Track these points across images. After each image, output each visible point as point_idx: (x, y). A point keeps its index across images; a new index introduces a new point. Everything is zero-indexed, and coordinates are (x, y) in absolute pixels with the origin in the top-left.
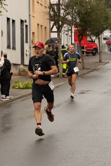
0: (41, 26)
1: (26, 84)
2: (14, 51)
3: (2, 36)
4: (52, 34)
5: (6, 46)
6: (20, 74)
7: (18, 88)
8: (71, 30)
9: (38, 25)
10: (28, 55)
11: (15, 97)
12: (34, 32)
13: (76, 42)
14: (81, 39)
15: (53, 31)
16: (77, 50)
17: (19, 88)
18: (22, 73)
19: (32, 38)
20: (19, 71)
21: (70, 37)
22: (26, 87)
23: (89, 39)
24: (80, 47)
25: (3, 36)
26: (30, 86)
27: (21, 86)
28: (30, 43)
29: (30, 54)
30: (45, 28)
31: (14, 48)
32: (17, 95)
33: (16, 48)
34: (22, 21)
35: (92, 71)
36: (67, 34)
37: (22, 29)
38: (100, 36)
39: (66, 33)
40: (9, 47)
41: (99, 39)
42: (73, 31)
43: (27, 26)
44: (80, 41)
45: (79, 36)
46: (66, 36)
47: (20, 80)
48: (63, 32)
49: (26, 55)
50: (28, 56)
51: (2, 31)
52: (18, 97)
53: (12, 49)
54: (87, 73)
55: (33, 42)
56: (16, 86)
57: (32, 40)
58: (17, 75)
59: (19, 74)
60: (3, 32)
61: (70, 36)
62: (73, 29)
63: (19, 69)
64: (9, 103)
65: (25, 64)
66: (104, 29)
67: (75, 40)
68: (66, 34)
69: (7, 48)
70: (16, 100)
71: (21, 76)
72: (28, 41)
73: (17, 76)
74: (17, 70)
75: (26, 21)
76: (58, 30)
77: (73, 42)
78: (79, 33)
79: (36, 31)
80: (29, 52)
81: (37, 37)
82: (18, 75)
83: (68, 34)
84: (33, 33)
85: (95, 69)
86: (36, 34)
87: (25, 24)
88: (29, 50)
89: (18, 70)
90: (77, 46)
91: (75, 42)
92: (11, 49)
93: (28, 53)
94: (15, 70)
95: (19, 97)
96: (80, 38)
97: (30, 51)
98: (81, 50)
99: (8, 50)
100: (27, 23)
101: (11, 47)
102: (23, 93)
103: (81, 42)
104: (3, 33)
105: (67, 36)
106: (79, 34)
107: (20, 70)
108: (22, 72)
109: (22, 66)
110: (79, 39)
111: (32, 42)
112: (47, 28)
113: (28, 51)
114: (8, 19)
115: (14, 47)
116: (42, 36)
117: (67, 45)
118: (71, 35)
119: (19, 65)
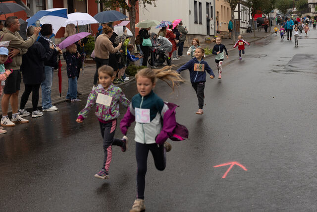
0: (224, 7)
2: (200, 25)
4: (235, 13)
5: (194, 22)
9: (222, 6)
15: (235, 10)
18: (208, 41)
19: (216, 16)
21: (249, 15)
23: (263, 16)
25: (191, 14)
29: (215, 27)
30: (228, 8)
31: (201, 23)
33: (203, 23)
34: (207, 4)
35: (260, 39)
37: (208, 9)
38: (269, 14)
39: (245, 12)
40: (196, 22)
41: (268, 15)
43: (212, 7)
48: (242, 12)
49: (212, 28)
50: (213, 29)
54: (256, 40)
59: (206, 42)
60: (191, 11)
66: (274, 8)
72: (213, 18)
73: (203, 43)
75: (211, 4)
77: (251, 18)
79: (219, 11)
81: (221, 15)
84: (218, 12)
85: (263, 37)
86: (220, 13)
87: (210, 5)
88: (214, 25)
89: (205, 39)
92: (198, 24)
93: (213, 27)
94: (202, 39)
99: (196, 25)
100: (212, 5)
101: (198, 22)
105: (246, 14)
109: (208, 36)
114: (195, 2)
117: (246, 21)
118: (249, 13)
119: (205, 35)
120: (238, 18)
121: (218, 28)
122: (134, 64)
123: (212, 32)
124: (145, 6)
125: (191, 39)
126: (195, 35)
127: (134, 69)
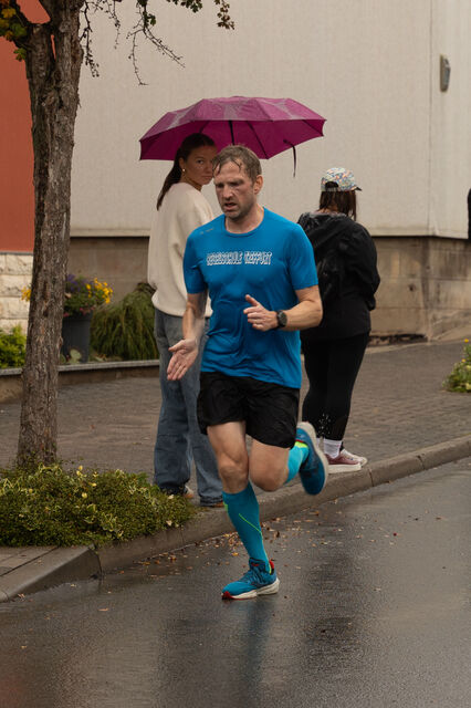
3: (444, 88)
25: (450, 90)
51: (444, 63)
60: (452, 65)
70: (424, 467)
104: (449, 70)
122: (49, 460)
124: (148, 20)
125: (448, 274)
127: (55, 492)
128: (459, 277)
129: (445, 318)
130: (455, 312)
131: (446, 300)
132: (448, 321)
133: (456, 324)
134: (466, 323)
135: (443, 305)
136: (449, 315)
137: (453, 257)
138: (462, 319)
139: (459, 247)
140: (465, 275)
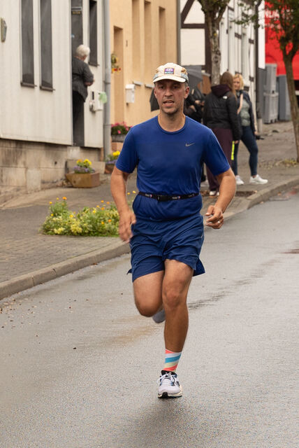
0: (147, 4)
1: (92, 219)
2: (46, 95)
3: (3, 40)
4: (185, 33)
5: (19, 78)
6: (68, 182)
7: (63, 234)
8: (255, 18)
10: (99, 110)
11: (54, 266)
12: (119, 25)
13: (274, 65)
14: (293, 53)
15: (187, 21)
16: (276, 94)
17: (69, 233)
18: (78, 178)
20: (67, 169)
21: (252, 47)
22: (94, 228)
24: (289, 81)
25: (6, 41)
26: (106, 226)
27: (76, 227)
28: (106, 67)
29: (106, 106)
30: (162, 10)
31: (47, 86)
32: (58, 260)
33: (55, 85)
36: (240, 33)
37: (76, 16)
39: (237, 29)
40: (27, 81)
42: (262, 22)
43: (92, 3)
44: (288, 58)
45: (283, 41)
46: (235, 40)
47: (70, 204)
48: (223, 28)
49: (92, 111)
50: (100, 115)
51: (3, 22)
52: (64, 268)
53: (41, 88)
55: (116, 65)
56: (57, 225)
57: (112, 55)
58: (59, 183)
59: (67, 180)
60: (8, 24)
61: (251, 41)
62: (262, 14)
63: (66, 163)
64: (30, 287)
65: (86, 145)
67: (269, 57)
68: (237, 35)
69: (22, 85)
70: (57, 276)
71: (72, 187)
72: (100, 60)
73: (57, 187)
74: (58, 166)
76: (210, 19)
77: (262, 65)
78: (285, 30)
79: (126, 24)
80: (100, 98)
81: (130, 43)
82: (62, 186)
83: (244, 34)
84: (117, 30)
86: (127, 35)
88: (103, 93)
89: (63, 166)
90: (278, 79)
91: (269, 65)
92: (37, 89)
93: (99, 105)
94: (51, 165)
95: (69, 266)
96: (288, 50)
97: (105, 97)
98: (291, 93)
99: (27, 91)
101: (37, 80)
102: (81, 249)
103: (291, 61)
104: (6, 28)
105: (240, 41)
106: (283, 34)
107: (70, 165)
108: (77, 172)
109: (75, 153)
110: (284, 51)
111: (114, 61)
112: (167, 12)
113: (97, 96)
115: (48, 81)
116: (147, 40)
118: (253, 38)
119: (65, 146)
120: (202, 62)
121: (119, 112)
123: (94, 134)
125: (7, 163)
126: (20, 143)
128: (14, 166)
129: (6, 192)
130: (12, 188)
131: (6, 180)
132: (7, 194)
133: (13, 197)
134: (18, 195)
135: (4, 184)
136: (8, 190)
137: (9, 152)
138: (15, 193)
139: (13, 145)
140: (17, 164)
